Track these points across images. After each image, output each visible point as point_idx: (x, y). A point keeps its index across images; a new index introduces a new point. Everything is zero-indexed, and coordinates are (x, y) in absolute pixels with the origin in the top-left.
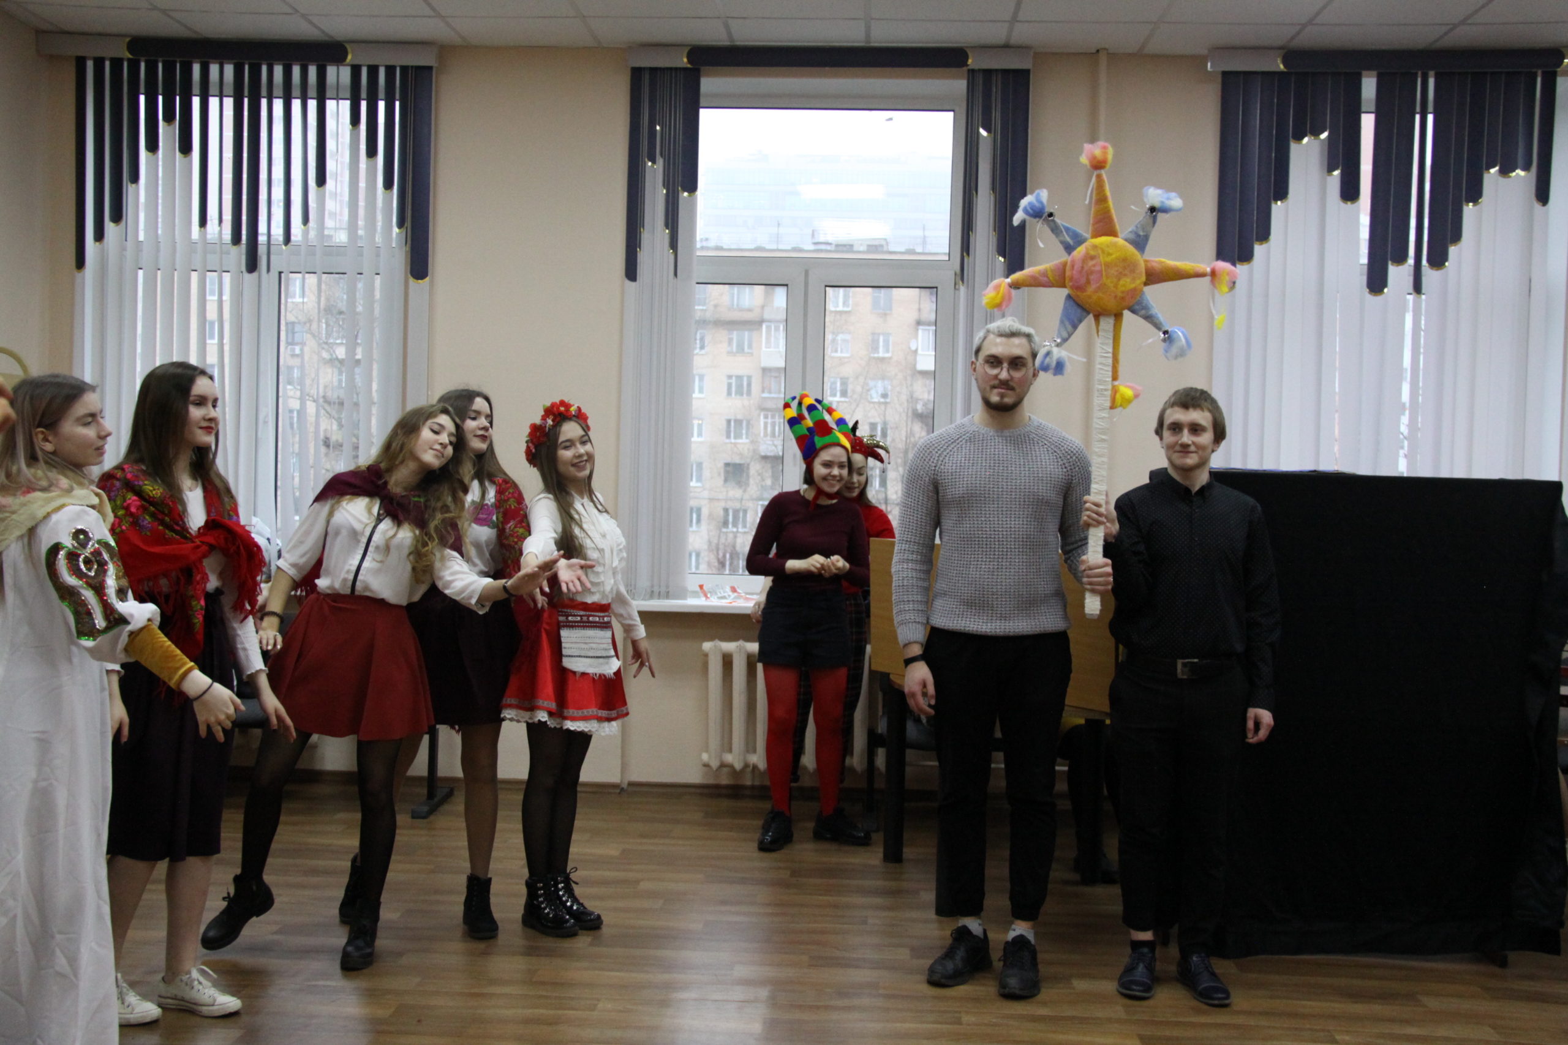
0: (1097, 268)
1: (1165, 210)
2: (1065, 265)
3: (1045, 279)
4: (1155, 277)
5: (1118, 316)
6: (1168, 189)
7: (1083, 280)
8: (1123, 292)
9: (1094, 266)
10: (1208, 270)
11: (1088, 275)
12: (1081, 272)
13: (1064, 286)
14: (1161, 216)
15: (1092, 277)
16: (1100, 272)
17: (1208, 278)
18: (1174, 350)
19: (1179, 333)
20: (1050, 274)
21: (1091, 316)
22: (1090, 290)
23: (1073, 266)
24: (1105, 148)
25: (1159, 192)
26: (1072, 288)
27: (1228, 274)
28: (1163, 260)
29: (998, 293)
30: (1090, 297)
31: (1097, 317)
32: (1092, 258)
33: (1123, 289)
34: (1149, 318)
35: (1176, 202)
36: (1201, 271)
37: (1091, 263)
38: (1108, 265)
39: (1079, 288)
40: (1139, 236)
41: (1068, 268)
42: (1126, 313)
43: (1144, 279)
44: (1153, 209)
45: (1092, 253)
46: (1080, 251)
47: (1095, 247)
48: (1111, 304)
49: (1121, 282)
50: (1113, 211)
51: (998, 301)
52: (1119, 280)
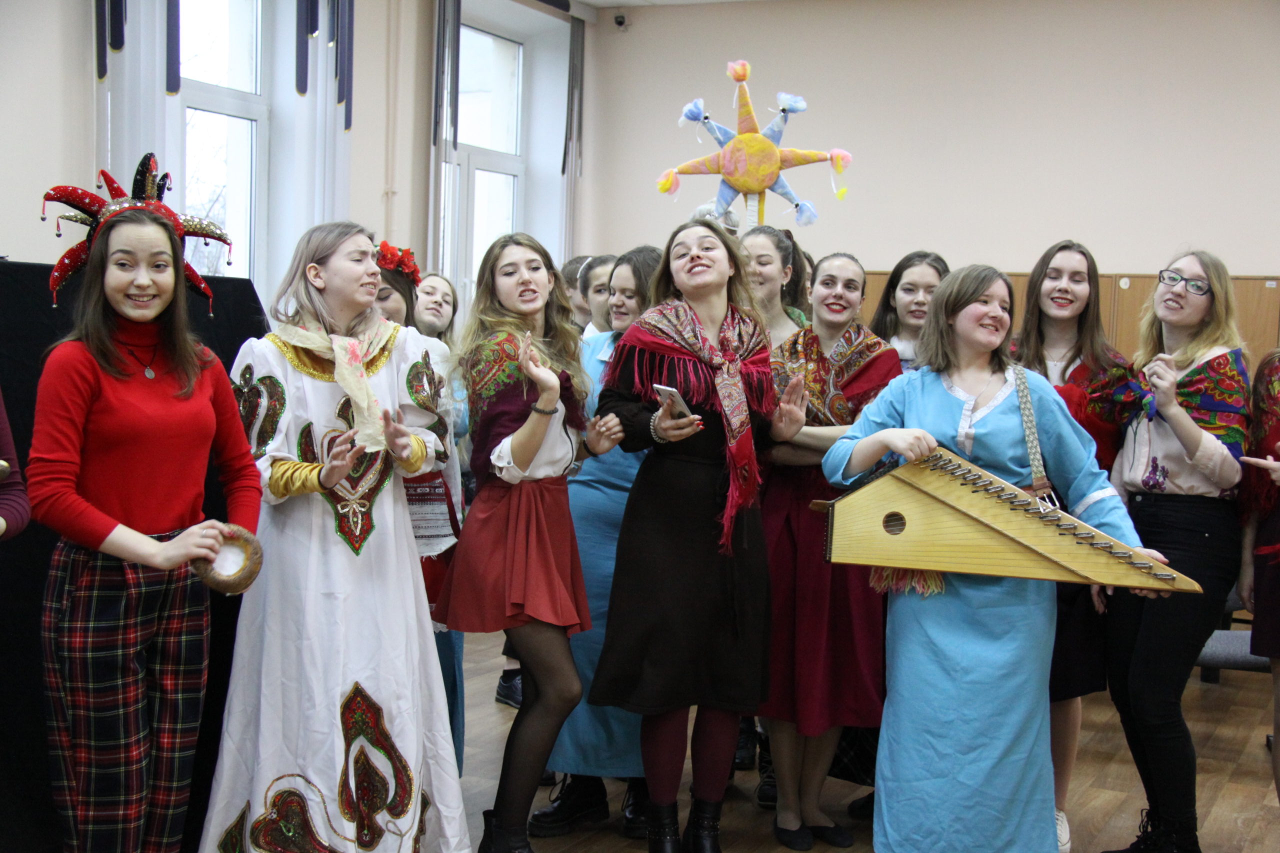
0: (743, 158)
1: (793, 111)
2: (718, 156)
3: (704, 168)
4: (787, 163)
5: (761, 194)
6: (796, 94)
7: (732, 168)
8: (763, 176)
9: (741, 156)
10: (829, 156)
11: (735, 163)
12: (730, 161)
13: (719, 173)
14: (790, 115)
15: (738, 165)
16: (745, 160)
17: (829, 162)
18: (804, 218)
19: (807, 204)
20: (707, 164)
21: (741, 196)
22: (737, 175)
23: (724, 157)
24: (744, 65)
25: (789, 96)
26: (724, 174)
27: (843, 159)
28: (794, 149)
29: (668, 181)
30: (737, 180)
31: (745, 195)
32: (739, 150)
33: (764, 173)
34: (785, 195)
35: (801, 104)
36: (823, 157)
37: (738, 154)
38: (751, 156)
39: (730, 174)
40: (774, 131)
41: (721, 159)
42: (768, 191)
43: (779, 164)
44: (784, 111)
45: (739, 146)
46: (729, 145)
47: (741, 142)
48: (754, 185)
49: (762, 168)
50: (753, 113)
51: (668, 186)
52: (760, 166)
